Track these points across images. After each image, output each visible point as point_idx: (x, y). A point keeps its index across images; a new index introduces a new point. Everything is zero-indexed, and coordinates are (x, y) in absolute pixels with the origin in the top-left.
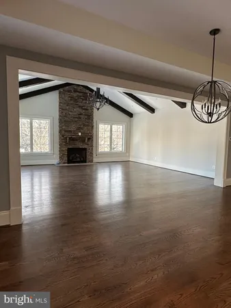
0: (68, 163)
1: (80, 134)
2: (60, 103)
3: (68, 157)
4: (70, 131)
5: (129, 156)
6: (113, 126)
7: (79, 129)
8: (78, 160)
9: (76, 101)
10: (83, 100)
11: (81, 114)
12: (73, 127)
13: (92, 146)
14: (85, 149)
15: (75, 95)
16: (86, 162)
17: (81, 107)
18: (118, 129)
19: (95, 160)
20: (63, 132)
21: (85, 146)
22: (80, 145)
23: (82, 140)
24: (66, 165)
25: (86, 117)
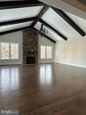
0: (27, 64)
1: (32, 50)
2: (23, 36)
3: (27, 61)
4: (28, 49)
5: (54, 61)
6: (47, 47)
7: (32, 48)
8: (32, 62)
9: (30, 35)
10: (34, 35)
11: (33, 41)
12: (29, 47)
13: (38, 56)
14: (35, 57)
15: (30, 32)
16: (35, 63)
17: (33, 38)
18: (49, 48)
19: (39, 62)
20: (25, 49)
21: (35, 56)
22: (32, 55)
23: (33, 53)
24: (26, 64)
25: (35, 42)
